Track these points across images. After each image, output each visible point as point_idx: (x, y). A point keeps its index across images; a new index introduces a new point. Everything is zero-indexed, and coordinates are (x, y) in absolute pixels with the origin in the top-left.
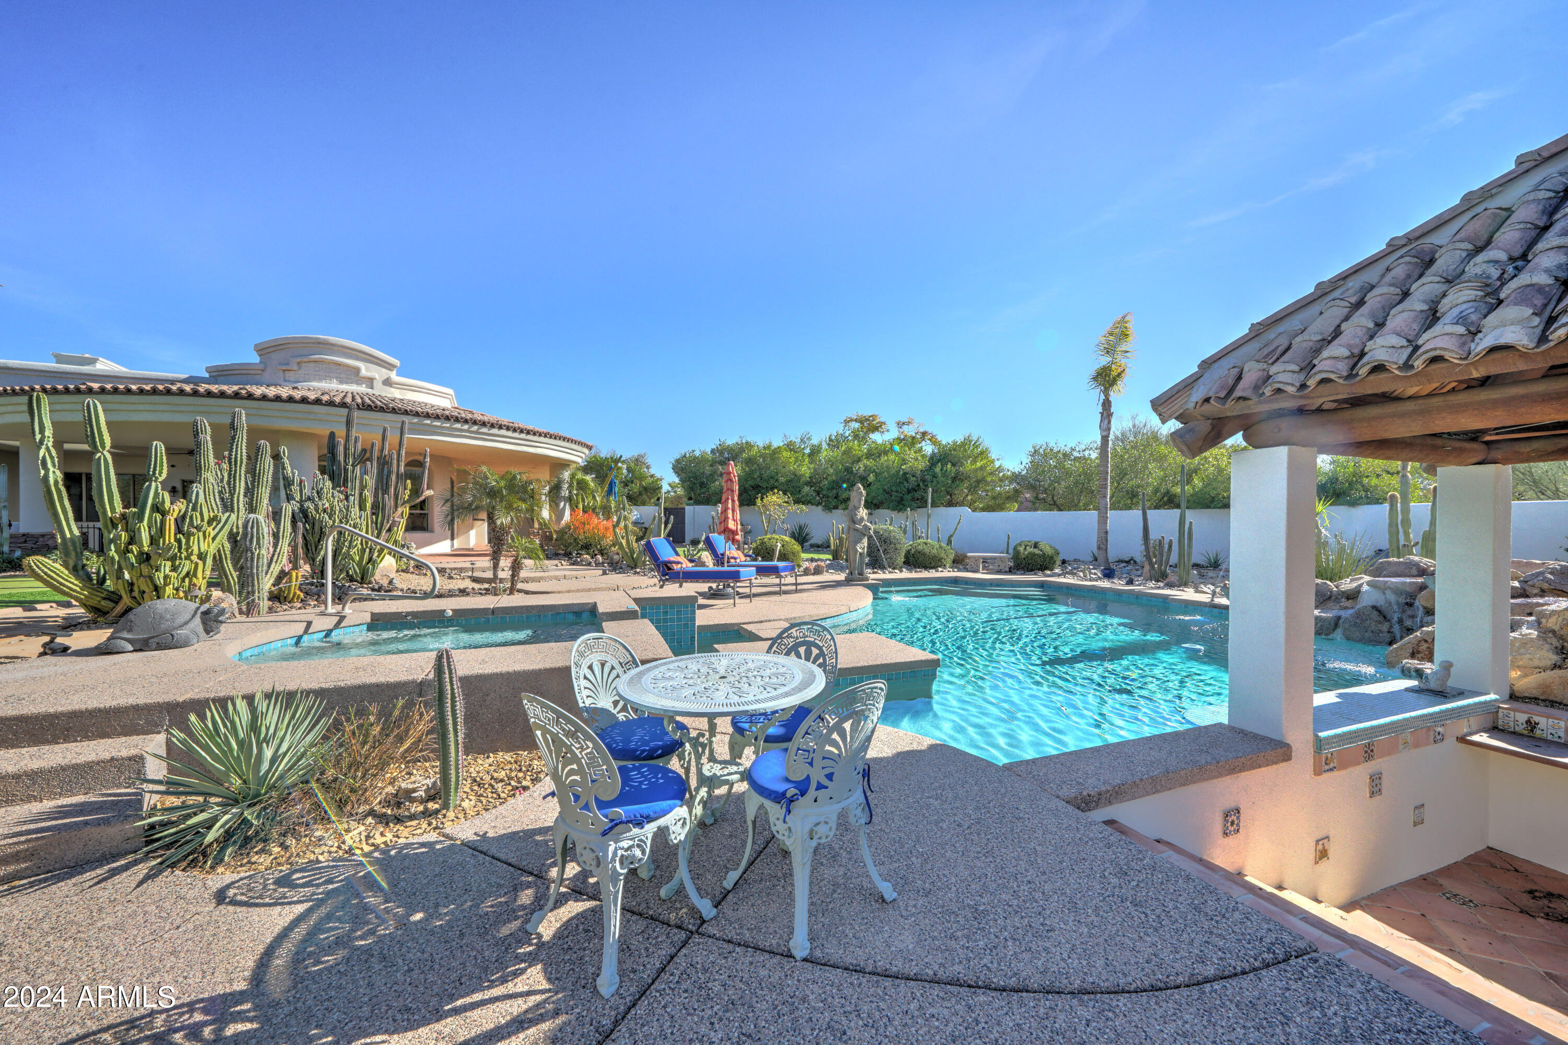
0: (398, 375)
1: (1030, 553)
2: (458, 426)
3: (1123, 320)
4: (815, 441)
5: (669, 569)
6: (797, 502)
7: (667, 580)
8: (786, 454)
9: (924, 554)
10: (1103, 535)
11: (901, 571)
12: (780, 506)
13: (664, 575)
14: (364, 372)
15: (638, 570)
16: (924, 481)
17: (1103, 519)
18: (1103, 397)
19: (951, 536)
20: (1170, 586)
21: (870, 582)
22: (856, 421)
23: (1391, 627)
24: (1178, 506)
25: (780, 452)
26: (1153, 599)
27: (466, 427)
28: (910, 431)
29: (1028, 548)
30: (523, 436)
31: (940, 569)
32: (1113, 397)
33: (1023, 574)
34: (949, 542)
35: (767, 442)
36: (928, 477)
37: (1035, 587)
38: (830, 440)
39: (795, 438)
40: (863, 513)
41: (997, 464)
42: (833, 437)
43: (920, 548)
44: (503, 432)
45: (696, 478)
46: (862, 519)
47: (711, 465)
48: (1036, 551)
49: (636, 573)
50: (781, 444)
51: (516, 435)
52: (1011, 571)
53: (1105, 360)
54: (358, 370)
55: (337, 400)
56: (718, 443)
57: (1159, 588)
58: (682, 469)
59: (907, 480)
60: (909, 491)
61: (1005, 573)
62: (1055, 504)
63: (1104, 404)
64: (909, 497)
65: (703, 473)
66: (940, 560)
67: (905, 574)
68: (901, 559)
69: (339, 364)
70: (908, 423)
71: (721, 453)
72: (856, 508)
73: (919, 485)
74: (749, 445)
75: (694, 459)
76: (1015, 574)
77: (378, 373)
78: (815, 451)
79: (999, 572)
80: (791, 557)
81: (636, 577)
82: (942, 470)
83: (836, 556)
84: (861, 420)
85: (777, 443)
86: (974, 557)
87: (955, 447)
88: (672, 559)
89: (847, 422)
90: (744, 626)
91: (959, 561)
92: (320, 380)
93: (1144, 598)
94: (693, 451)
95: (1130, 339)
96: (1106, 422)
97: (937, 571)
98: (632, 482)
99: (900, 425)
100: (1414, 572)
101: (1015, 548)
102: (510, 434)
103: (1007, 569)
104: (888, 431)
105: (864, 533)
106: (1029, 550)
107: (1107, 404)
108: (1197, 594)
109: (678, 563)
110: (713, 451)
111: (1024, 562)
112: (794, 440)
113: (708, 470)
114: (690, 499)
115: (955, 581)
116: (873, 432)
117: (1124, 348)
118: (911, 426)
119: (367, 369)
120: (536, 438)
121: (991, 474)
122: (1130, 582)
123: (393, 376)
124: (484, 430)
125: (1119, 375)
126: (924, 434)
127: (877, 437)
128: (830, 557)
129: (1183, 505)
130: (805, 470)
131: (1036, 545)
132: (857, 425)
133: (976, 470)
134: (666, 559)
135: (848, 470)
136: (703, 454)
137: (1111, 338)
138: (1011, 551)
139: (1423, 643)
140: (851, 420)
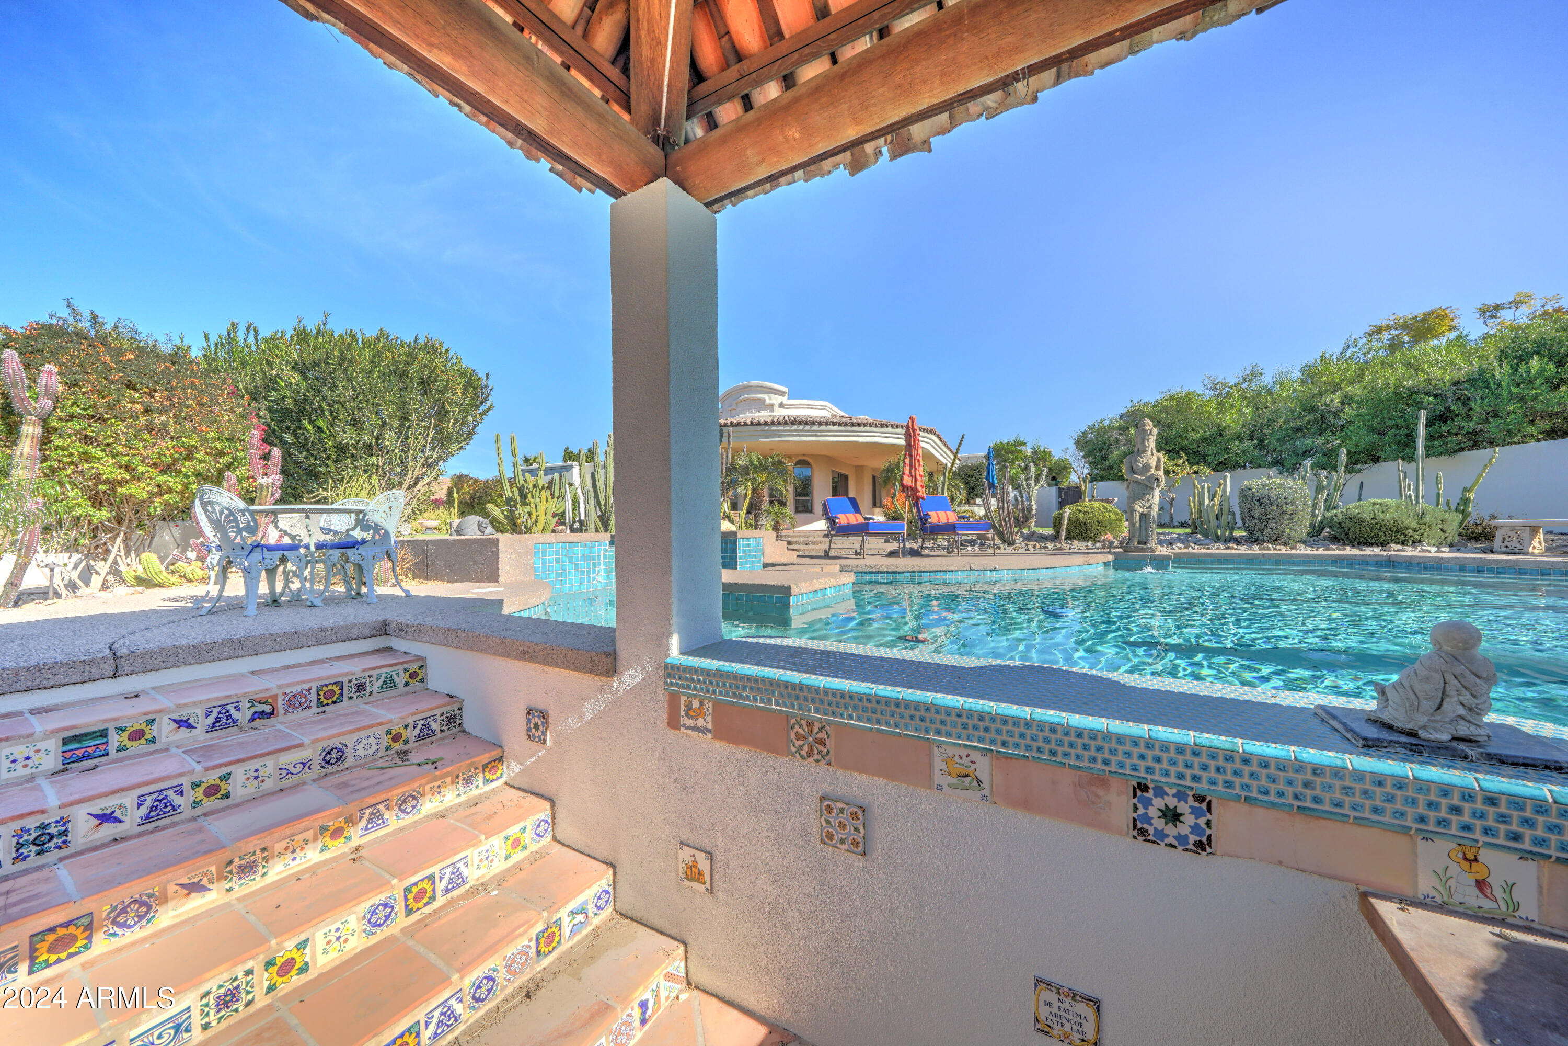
0: (789, 398)
2: (795, 427)
14: (768, 401)
27: (801, 428)
30: (849, 428)
44: (831, 427)
45: (1099, 450)
51: (842, 428)
54: (764, 400)
55: (748, 421)
58: (1086, 443)
65: (1104, 443)
69: (755, 399)
77: (776, 400)
92: (745, 412)
102: (836, 428)
113: (1109, 439)
119: (770, 399)
120: (862, 429)
123: (785, 400)
124: (815, 428)
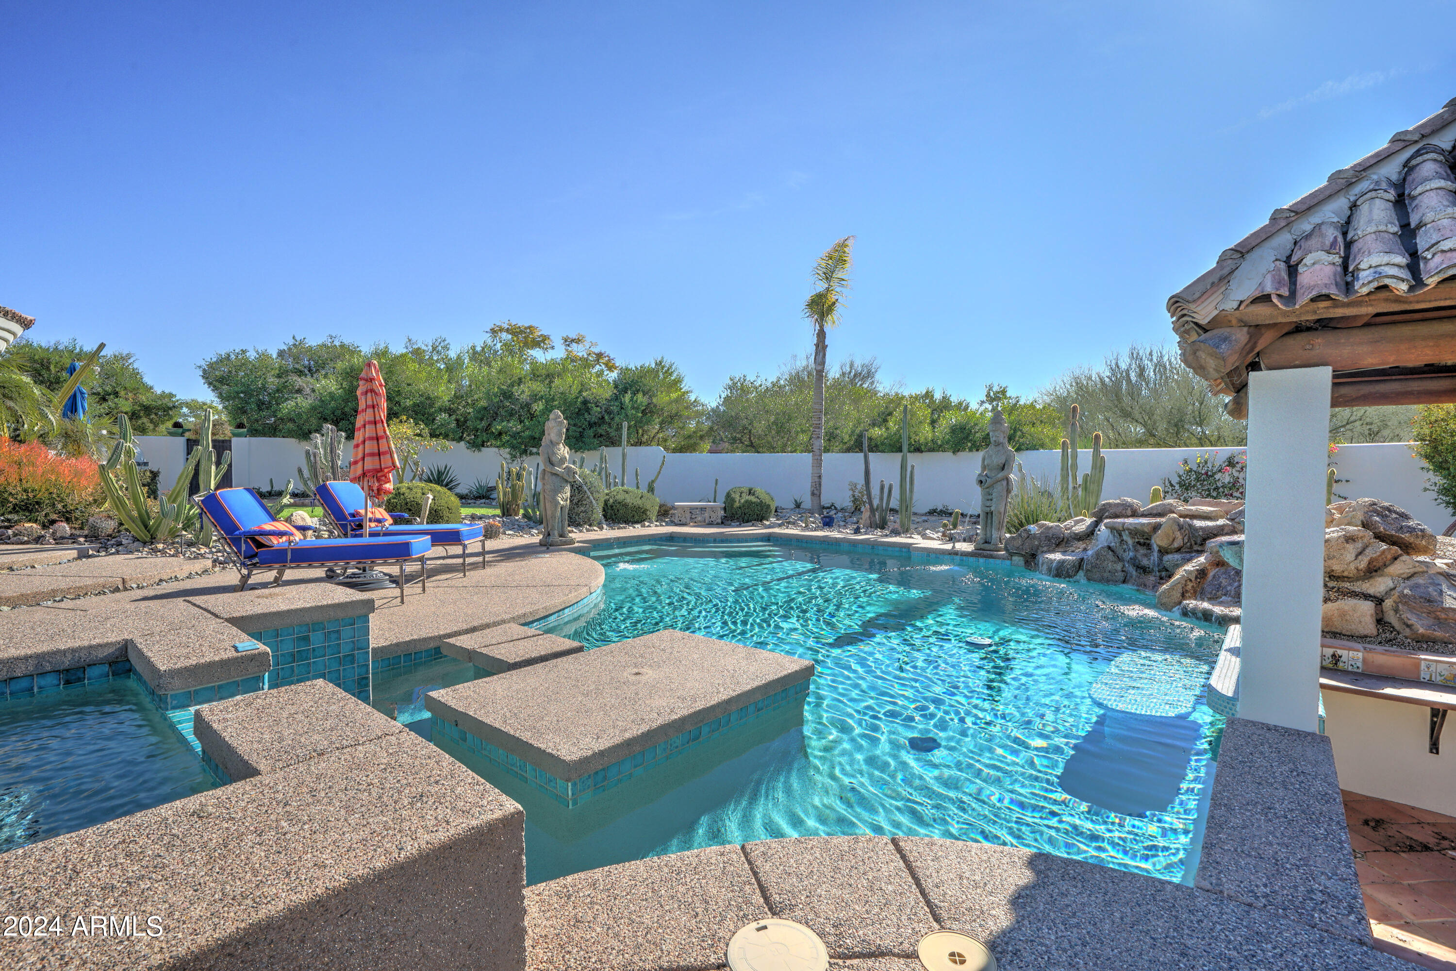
1: (746, 501)
3: (843, 245)
4: (452, 354)
5: (260, 545)
6: (433, 435)
7: (254, 565)
8: (413, 366)
9: (626, 505)
10: (817, 480)
11: (601, 528)
12: (407, 438)
13: (251, 557)
15: (160, 546)
16: (609, 413)
17: (818, 463)
18: (818, 327)
19: (653, 482)
20: (895, 533)
21: (576, 545)
22: (507, 331)
23: (1124, 566)
24: (900, 450)
25: (404, 363)
26: (890, 549)
28: (580, 351)
29: (744, 495)
31: (647, 524)
32: (828, 328)
33: (740, 526)
34: (651, 489)
35: (382, 346)
36: (615, 409)
37: (762, 541)
38: (475, 353)
39: (424, 342)
40: (564, 451)
41: (692, 398)
42: (479, 349)
43: (620, 497)
45: (248, 393)
46: (563, 460)
47: (279, 376)
48: (752, 498)
49: (155, 551)
50: (404, 351)
52: (723, 523)
53: (821, 286)
56: (291, 342)
57: (886, 536)
58: (222, 380)
59: (588, 410)
60: (591, 425)
61: (718, 525)
62: (752, 445)
63: (818, 335)
64: (591, 432)
65: (264, 388)
66: (645, 512)
67: (607, 533)
68: (599, 514)
70: (578, 341)
71: (297, 359)
72: (554, 444)
73: (603, 418)
74: (346, 350)
75: (243, 363)
76: (730, 526)
78: (453, 367)
79: (711, 524)
80: (446, 513)
81: (160, 560)
82: (631, 400)
83: (507, 511)
84: (514, 331)
85: (398, 348)
86: (683, 507)
87: (644, 372)
88: (268, 527)
89: (494, 332)
90: (451, 641)
91: (664, 514)
93: (881, 548)
94: (244, 352)
95: (847, 266)
96: (821, 354)
97: (643, 526)
98: (116, 394)
99: (568, 342)
100: (1129, 512)
101: (728, 495)
103: (720, 521)
104: (553, 348)
105: (566, 478)
106: (746, 497)
107: (821, 335)
108: (926, 541)
109: (281, 534)
110: (281, 354)
111: (739, 512)
112: (424, 347)
113: (273, 382)
114: (240, 426)
115: (671, 538)
116: (532, 348)
117: (840, 275)
118: (580, 346)
121: (687, 408)
122: (857, 531)
125: (834, 303)
126: (600, 355)
127: (539, 355)
128: (498, 512)
129: (905, 448)
130: (444, 393)
131: (751, 492)
132: (506, 336)
133: (671, 402)
134: (253, 527)
135: (507, 395)
136: (263, 357)
137: (830, 262)
138: (721, 498)
139: (1189, 583)
140: (501, 330)
